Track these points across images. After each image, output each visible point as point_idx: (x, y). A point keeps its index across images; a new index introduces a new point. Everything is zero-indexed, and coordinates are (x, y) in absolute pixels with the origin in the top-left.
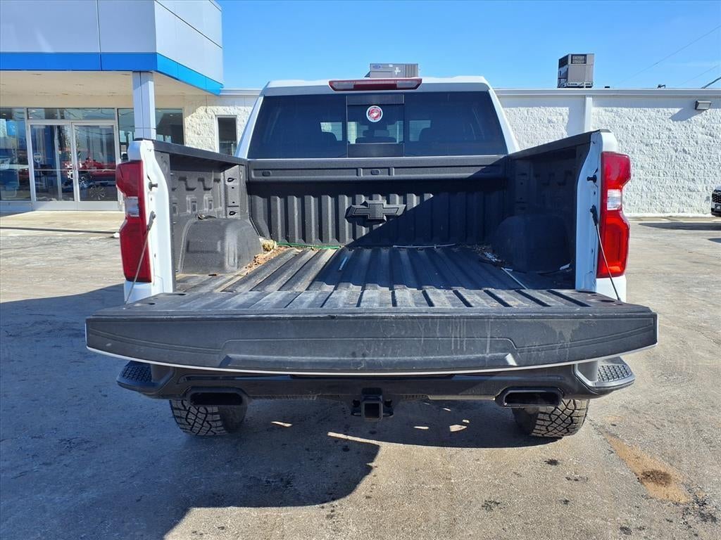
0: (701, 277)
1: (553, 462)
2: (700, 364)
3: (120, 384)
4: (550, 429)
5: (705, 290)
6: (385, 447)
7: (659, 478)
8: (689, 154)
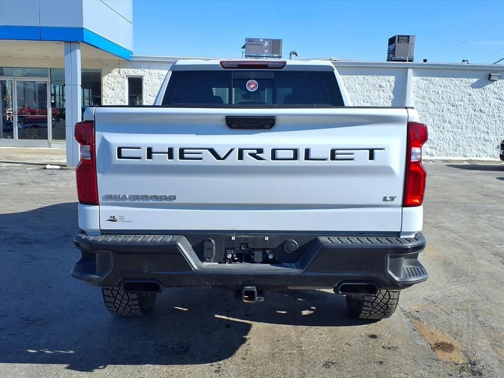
0: (488, 206)
1: (374, 336)
2: (481, 269)
3: (73, 276)
4: (372, 313)
5: (490, 216)
6: (256, 326)
7: (446, 347)
8: (484, 113)
